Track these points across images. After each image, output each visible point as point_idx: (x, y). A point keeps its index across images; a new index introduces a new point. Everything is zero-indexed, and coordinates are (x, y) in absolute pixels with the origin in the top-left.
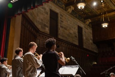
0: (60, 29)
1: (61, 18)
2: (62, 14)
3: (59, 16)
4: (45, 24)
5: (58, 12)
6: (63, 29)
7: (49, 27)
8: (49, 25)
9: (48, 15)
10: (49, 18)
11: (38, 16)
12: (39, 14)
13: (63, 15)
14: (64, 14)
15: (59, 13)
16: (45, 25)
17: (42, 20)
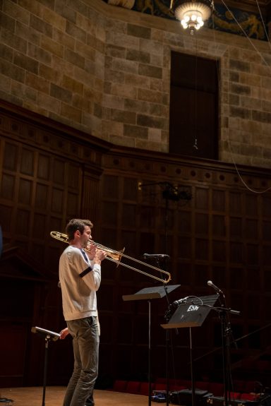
0: (227, 126)
1: (235, 77)
2: (241, 58)
3: (225, 69)
4: (147, 114)
5: (221, 55)
6: (246, 121)
7: (167, 124)
8: (165, 118)
9: (160, 77)
10: (168, 88)
11: (108, 92)
12: (113, 84)
13: (246, 61)
14: (253, 59)
15: (223, 60)
16: (145, 122)
17: (129, 103)
